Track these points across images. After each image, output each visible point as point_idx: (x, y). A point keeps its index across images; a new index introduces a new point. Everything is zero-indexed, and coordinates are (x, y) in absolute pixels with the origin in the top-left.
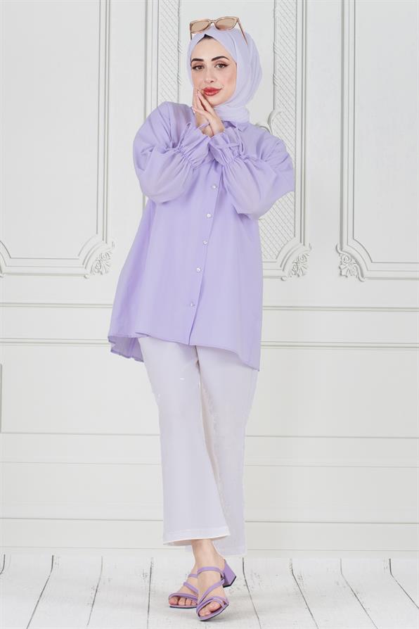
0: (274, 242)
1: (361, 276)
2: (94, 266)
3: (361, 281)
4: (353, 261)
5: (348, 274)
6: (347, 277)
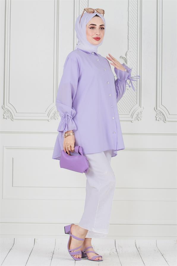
0: (128, 106)
1: (165, 120)
2: (52, 116)
3: (165, 122)
4: (162, 114)
5: (159, 120)
6: (159, 121)
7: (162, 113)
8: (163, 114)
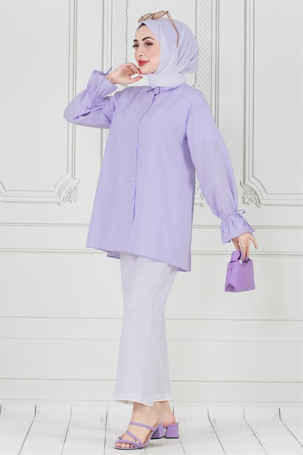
1: (258, 203)
2: (65, 196)
3: (259, 207)
4: (253, 192)
5: (249, 202)
6: (248, 204)
7: (253, 190)
8: (256, 193)
